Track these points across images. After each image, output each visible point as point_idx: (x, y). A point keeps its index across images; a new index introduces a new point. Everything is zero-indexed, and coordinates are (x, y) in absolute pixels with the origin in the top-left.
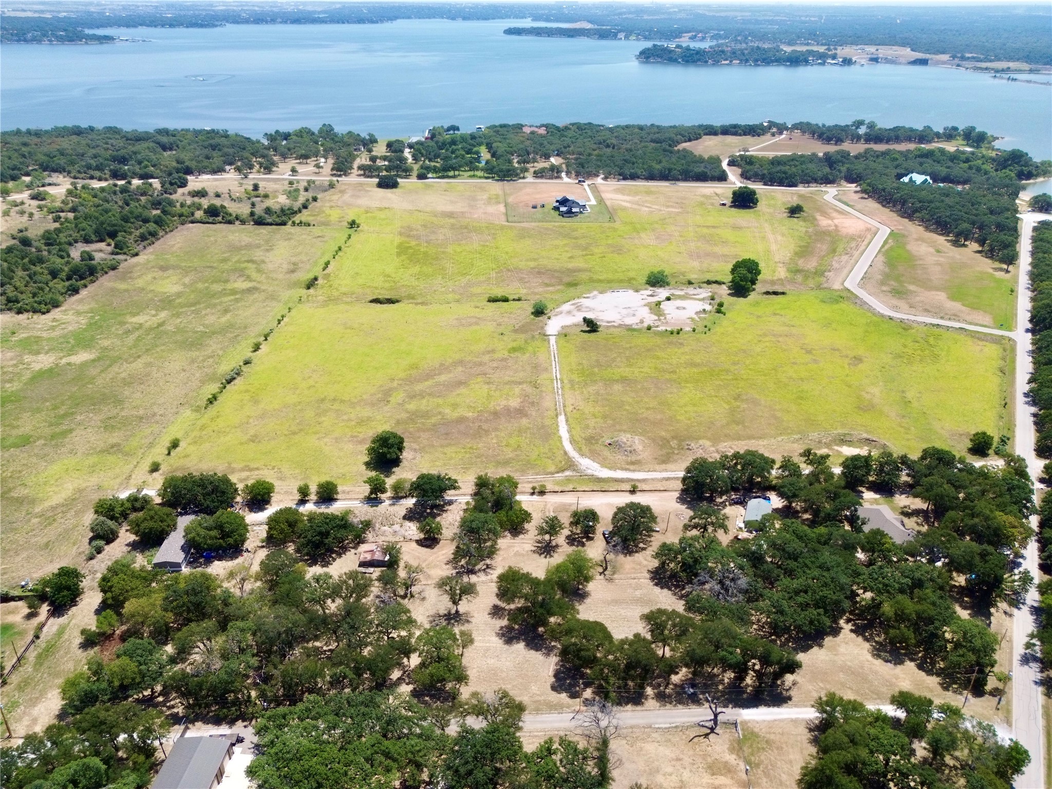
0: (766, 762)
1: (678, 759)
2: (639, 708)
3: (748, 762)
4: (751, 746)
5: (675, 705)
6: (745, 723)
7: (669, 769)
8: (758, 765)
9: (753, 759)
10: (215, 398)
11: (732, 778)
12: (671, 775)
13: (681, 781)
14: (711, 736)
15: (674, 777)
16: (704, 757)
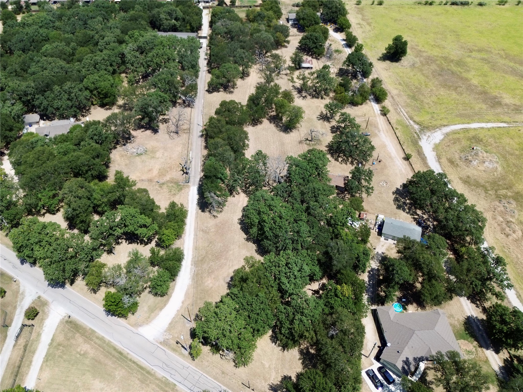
0: (162, 191)
1: (170, 158)
2: (203, 147)
3: (163, 184)
4: (173, 187)
5: (203, 161)
6: (189, 187)
7: (166, 155)
8: (161, 187)
9: (165, 186)
10: (431, 4)
11: (156, 176)
12: (163, 155)
13: (158, 158)
14: (182, 172)
15: (161, 156)
16: (171, 168)
